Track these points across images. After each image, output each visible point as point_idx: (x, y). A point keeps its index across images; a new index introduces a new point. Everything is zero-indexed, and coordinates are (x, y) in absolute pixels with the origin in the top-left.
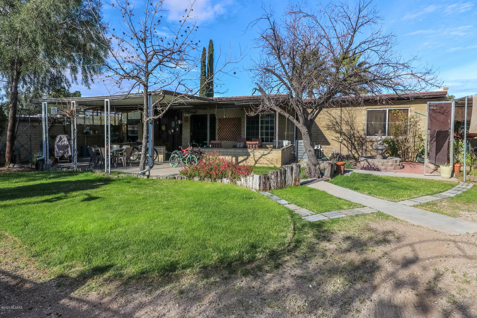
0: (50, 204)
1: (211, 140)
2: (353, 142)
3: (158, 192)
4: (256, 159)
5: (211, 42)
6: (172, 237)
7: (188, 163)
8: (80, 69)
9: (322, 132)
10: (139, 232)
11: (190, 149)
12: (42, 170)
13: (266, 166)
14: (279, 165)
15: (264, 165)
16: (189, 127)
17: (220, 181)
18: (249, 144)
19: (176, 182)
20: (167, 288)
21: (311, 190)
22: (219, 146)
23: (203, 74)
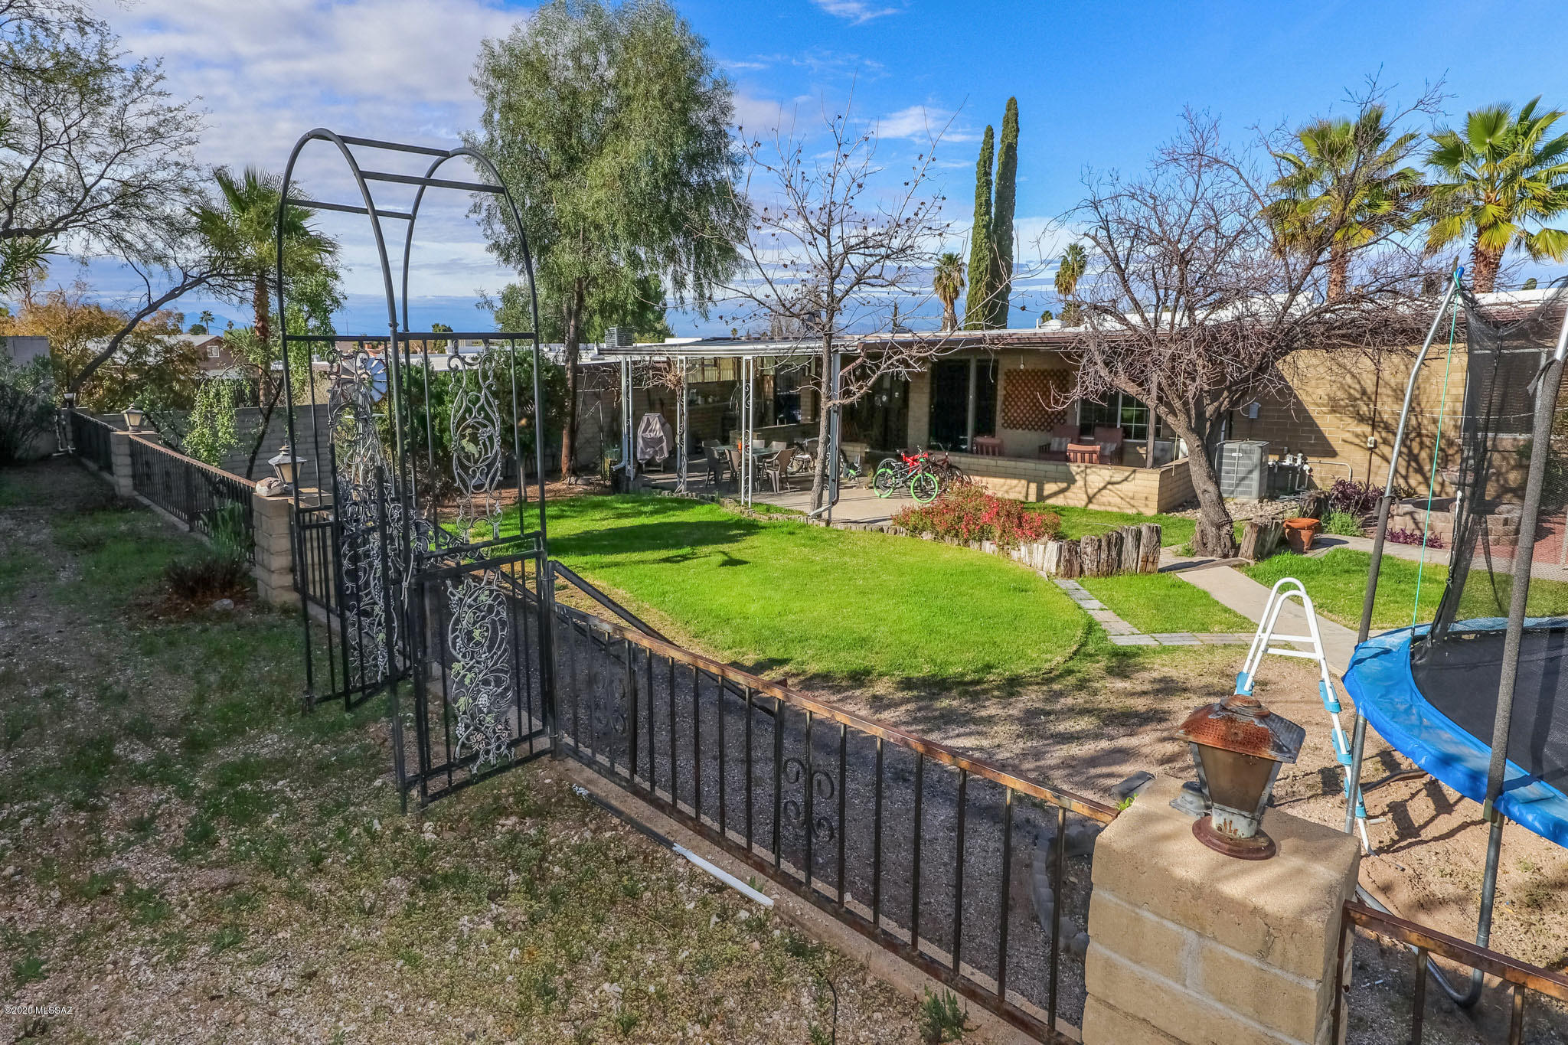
0: (676, 566)
1: (978, 432)
2: (1416, 451)
3: (847, 559)
4: (1091, 492)
5: (1012, 104)
6: (869, 636)
7: (915, 488)
8: (690, 279)
9: (1311, 418)
10: (820, 625)
11: (921, 457)
12: (627, 492)
13: (1115, 510)
14: (1151, 510)
15: (1109, 509)
16: (927, 390)
17: (976, 545)
18: (1076, 452)
19: (884, 540)
20: (858, 692)
21: (1181, 585)
22: (997, 452)
23: (983, 210)
